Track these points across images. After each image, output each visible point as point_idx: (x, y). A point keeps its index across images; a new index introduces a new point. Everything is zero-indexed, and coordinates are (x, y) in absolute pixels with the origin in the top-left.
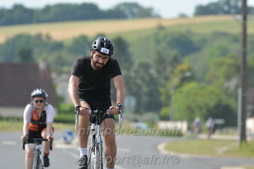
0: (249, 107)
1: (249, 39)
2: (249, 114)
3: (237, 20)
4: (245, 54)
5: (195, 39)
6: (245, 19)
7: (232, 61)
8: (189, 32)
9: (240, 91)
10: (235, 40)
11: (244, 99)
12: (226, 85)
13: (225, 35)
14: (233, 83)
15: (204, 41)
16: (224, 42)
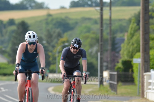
0: (105, 64)
1: (104, 22)
2: (104, 68)
3: (96, 10)
4: (102, 31)
5: (70, 22)
6: (102, 9)
7: (93, 36)
8: (67, 17)
9: (99, 54)
10: (96, 23)
11: (101, 59)
12: (90, 50)
13: (89, 19)
14: (95, 49)
15: (76, 23)
16: (88, 24)
